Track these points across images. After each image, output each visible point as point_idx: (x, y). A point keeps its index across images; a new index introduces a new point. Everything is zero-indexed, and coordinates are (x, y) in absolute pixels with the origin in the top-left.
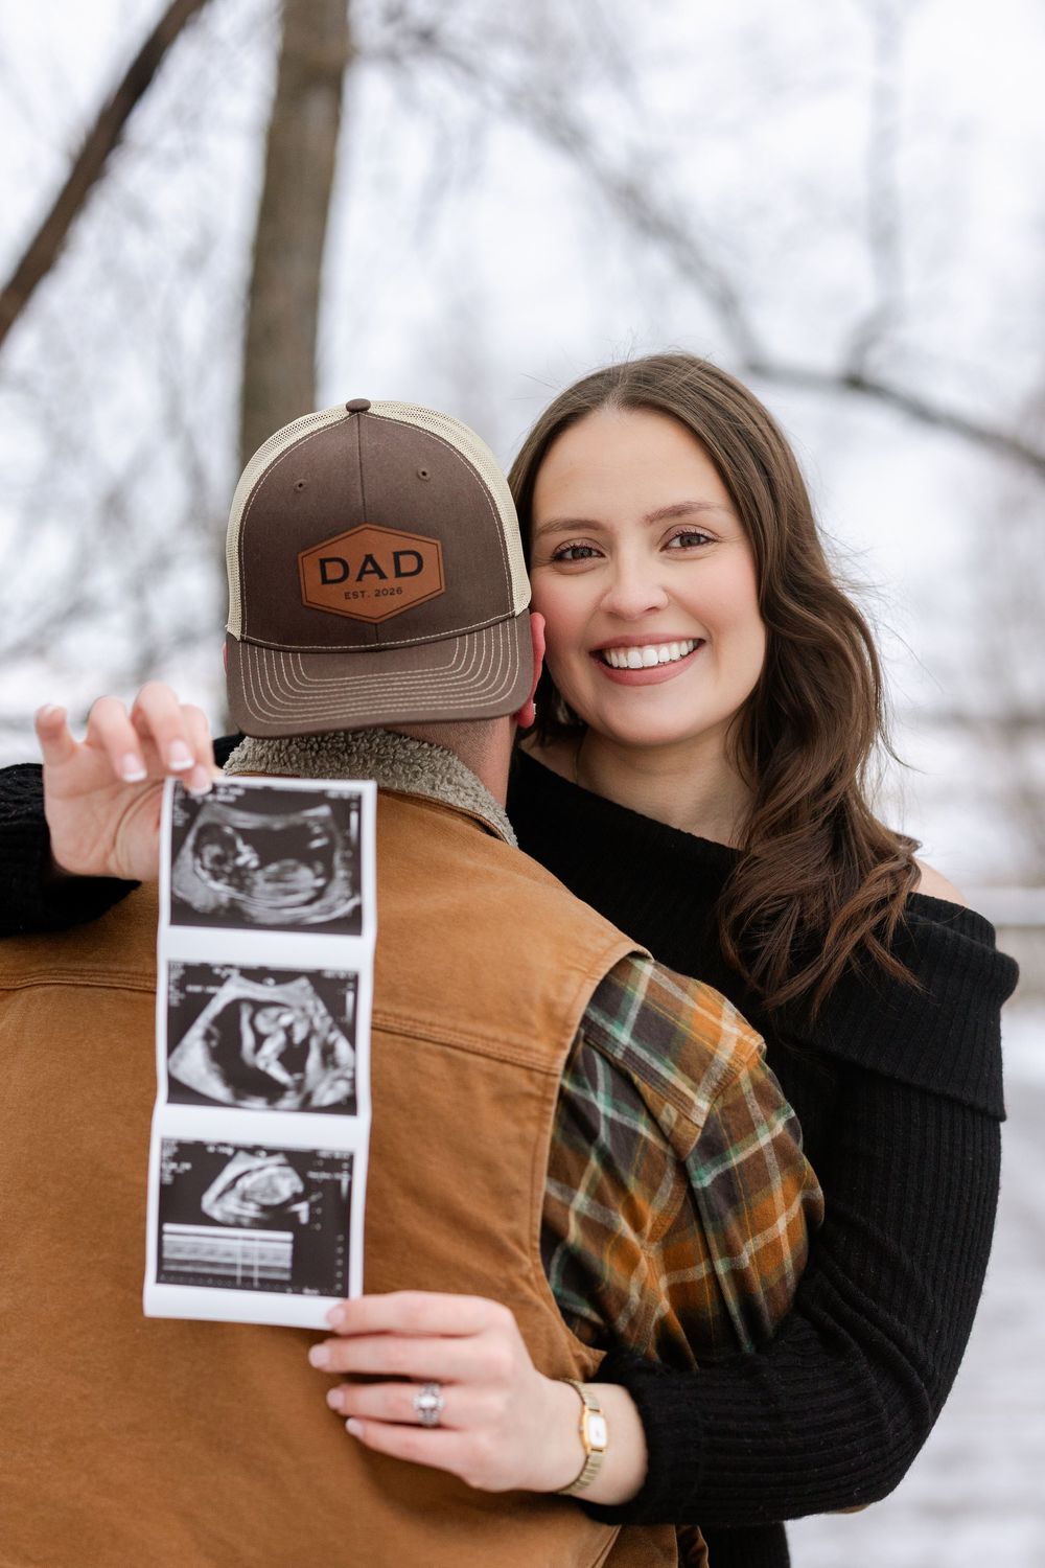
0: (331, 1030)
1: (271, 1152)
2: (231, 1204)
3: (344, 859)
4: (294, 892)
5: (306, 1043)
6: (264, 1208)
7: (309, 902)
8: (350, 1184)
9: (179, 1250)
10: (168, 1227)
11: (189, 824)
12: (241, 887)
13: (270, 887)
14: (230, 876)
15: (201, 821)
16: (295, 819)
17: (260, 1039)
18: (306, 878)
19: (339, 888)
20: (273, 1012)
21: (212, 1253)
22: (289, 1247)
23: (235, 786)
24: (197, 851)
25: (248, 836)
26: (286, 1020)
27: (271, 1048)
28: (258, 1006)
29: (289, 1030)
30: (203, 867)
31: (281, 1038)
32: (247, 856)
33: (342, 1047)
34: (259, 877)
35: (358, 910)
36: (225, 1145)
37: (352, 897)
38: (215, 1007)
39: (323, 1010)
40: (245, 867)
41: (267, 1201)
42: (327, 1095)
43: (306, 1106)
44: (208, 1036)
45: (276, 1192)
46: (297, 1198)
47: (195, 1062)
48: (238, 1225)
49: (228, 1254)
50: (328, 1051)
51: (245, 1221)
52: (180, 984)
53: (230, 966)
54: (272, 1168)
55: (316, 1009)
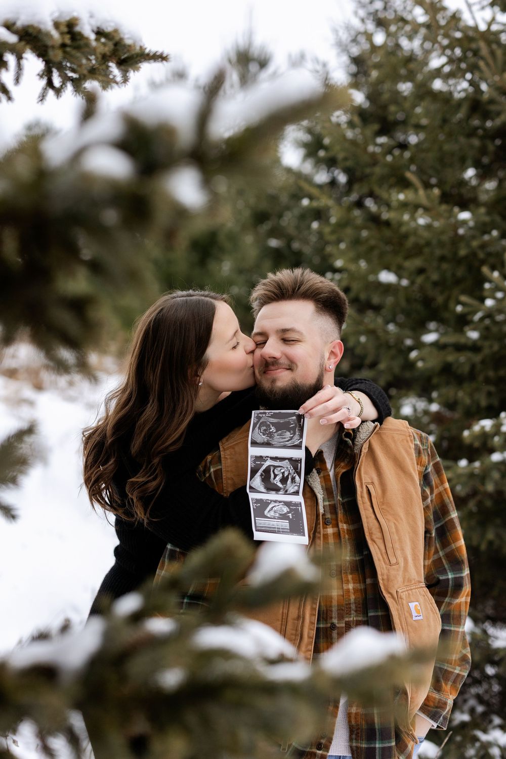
0: (294, 473)
1: (280, 502)
2: (272, 513)
3: (298, 430)
4: (285, 438)
5: (288, 477)
6: (280, 515)
7: (288, 441)
8: (301, 509)
9: (260, 524)
10: (256, 518)
11: (258, 422)
12: (270, 437)
13: (278, 437)
14: (268, 434)
15: (261, 421)
16: (287, 420)
17: (275, 476)
18: (288, 435)
19: (297, 437)
20: (279, 469)
21: (269, 525)
22: (288, 524)
23: (271, 412)
24: (259, 428)
25: (273, 424)
26: (282, 471)
27: (278, 478)
28: (275, 467)
29: (283, 473)
30: (261, 432)
31: (281, 475)
32: (273, 429)
33: (297, 478)
34: (276, 434)
35: (301, 442)
36: (268, 500)
37: (300, 439)
38: (264, 467)
39: (292, 468)
40: (272, 432)
41: (281, 513)
42: (291, 490)
43: (286, 493)
44: (261, 475)
45: (283, 511)
46: (288, 512)
47: (257, 482)
48: (275, 519)
49: (273, 525)
50: (293, 479)
51: (276, 517)
52: (254, 462)
53: (268, 457)
54: (281, 506)
55: (291, 468)
